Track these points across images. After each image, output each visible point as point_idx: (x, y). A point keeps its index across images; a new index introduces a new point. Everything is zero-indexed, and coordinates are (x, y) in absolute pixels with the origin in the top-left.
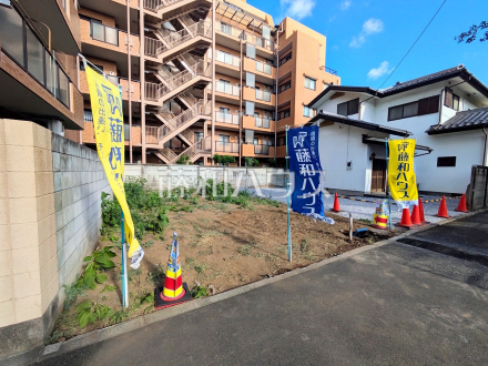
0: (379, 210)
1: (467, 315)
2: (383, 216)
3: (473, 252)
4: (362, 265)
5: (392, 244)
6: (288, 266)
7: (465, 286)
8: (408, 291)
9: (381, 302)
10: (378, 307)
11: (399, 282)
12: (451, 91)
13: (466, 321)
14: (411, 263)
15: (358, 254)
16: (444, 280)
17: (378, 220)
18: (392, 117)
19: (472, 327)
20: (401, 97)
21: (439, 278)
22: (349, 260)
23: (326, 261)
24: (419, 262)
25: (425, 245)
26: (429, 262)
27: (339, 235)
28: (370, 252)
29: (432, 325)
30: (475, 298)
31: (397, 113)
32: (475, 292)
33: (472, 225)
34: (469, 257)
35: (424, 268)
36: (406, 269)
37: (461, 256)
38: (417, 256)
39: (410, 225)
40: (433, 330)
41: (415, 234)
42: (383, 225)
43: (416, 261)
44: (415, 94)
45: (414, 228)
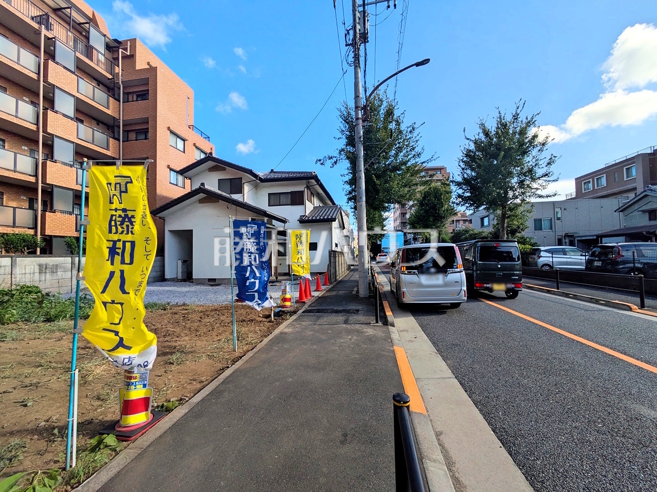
0: (284, 292)
1: (350, 337)
2: (288, 296)
3: (341, 308)
4: (292, 333)
5: (301, 316)
6: (237, 354)
7: (344, 325)
8: (323, 337)
9: (315, 347)
10: (315, 350)
11: (318, 334)
12: (310, 189)
13: (350, 339)
14: (318, 323)
15: (284, 327)
16: (336, 326)
17: (285, 300)
18: (272, 203)
19: (353, 340)
20: (278, 185)
21: (333, 326)
22: (281, 333)
23: (266, 340)
24: (321, 321)
25: (318, 311)
26: (325, 319)
27: (261, 319)
28: (291, 325)
29: (340, 346)
30: (350, 329)
31: (274, 199)
32: (348, 326)
33: (334, 293)
34: (340, 312)
35: (324, 323)
36: (317, 327)
37: (337, 312)
38: (319, 317)
39: (305, 300)
40: (341, 348)
41: (310, 306)
42: (288, 304)
43: (319, 321)
44: (287, 185)
45: (308, 301)
